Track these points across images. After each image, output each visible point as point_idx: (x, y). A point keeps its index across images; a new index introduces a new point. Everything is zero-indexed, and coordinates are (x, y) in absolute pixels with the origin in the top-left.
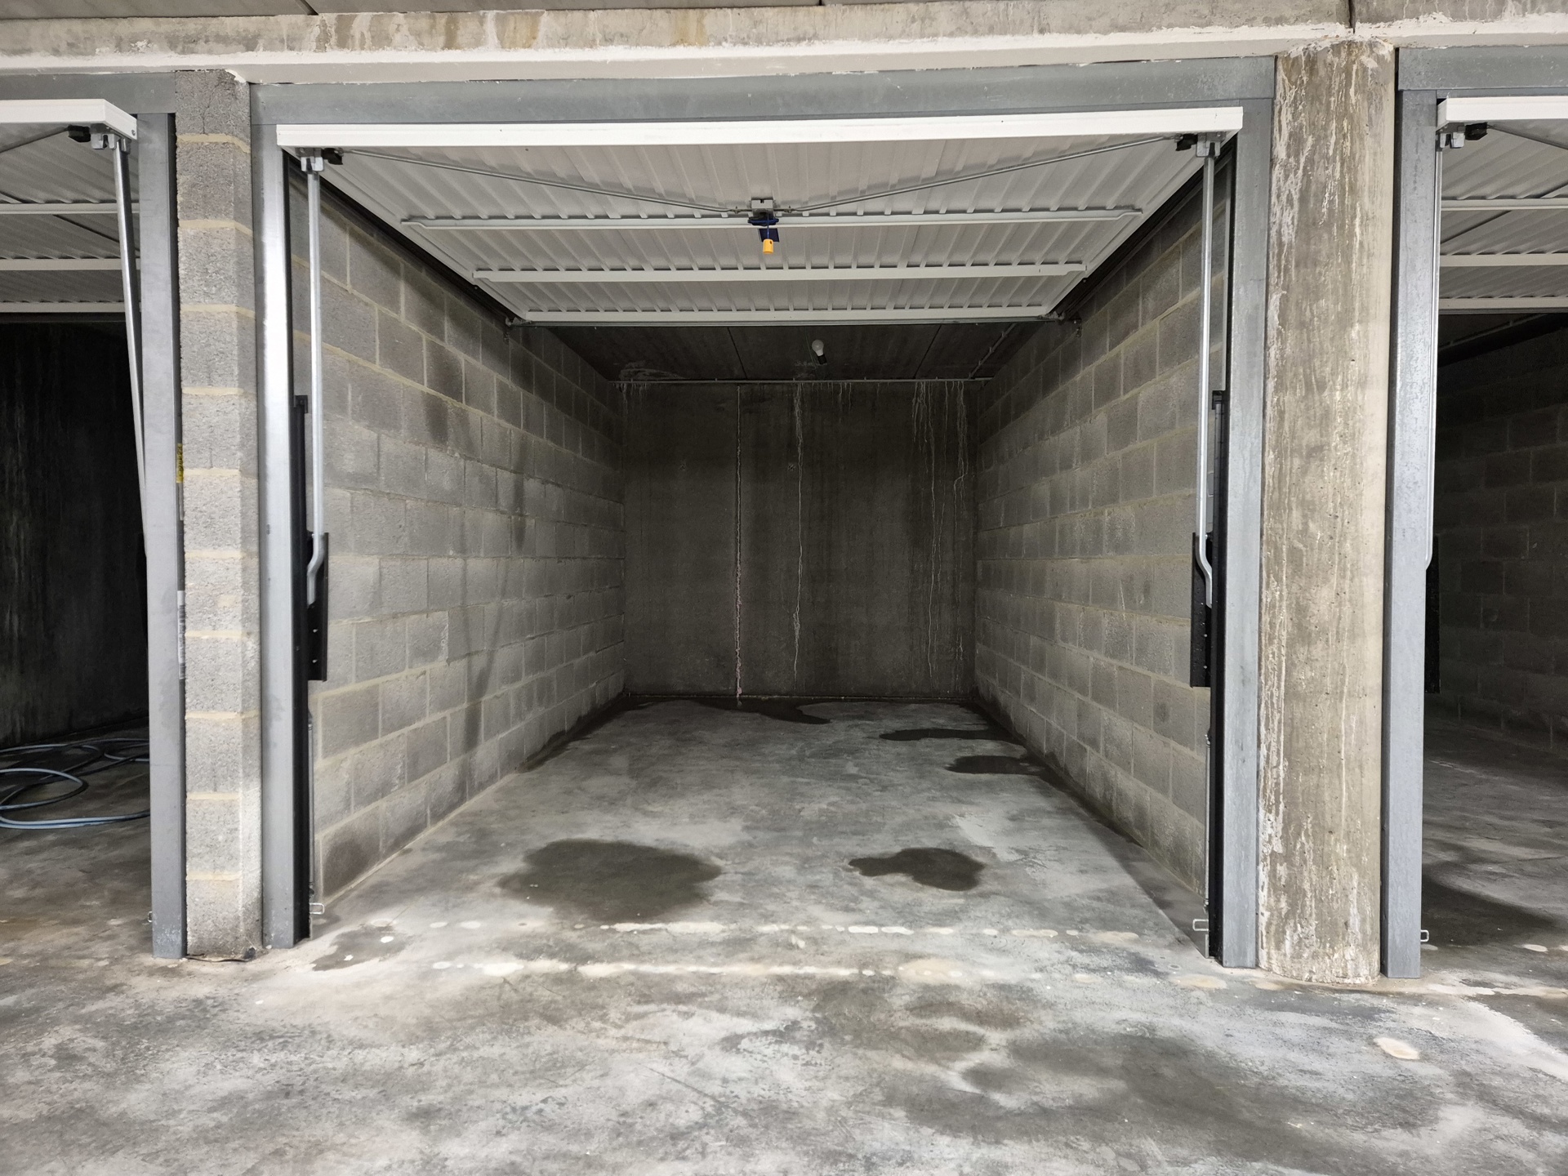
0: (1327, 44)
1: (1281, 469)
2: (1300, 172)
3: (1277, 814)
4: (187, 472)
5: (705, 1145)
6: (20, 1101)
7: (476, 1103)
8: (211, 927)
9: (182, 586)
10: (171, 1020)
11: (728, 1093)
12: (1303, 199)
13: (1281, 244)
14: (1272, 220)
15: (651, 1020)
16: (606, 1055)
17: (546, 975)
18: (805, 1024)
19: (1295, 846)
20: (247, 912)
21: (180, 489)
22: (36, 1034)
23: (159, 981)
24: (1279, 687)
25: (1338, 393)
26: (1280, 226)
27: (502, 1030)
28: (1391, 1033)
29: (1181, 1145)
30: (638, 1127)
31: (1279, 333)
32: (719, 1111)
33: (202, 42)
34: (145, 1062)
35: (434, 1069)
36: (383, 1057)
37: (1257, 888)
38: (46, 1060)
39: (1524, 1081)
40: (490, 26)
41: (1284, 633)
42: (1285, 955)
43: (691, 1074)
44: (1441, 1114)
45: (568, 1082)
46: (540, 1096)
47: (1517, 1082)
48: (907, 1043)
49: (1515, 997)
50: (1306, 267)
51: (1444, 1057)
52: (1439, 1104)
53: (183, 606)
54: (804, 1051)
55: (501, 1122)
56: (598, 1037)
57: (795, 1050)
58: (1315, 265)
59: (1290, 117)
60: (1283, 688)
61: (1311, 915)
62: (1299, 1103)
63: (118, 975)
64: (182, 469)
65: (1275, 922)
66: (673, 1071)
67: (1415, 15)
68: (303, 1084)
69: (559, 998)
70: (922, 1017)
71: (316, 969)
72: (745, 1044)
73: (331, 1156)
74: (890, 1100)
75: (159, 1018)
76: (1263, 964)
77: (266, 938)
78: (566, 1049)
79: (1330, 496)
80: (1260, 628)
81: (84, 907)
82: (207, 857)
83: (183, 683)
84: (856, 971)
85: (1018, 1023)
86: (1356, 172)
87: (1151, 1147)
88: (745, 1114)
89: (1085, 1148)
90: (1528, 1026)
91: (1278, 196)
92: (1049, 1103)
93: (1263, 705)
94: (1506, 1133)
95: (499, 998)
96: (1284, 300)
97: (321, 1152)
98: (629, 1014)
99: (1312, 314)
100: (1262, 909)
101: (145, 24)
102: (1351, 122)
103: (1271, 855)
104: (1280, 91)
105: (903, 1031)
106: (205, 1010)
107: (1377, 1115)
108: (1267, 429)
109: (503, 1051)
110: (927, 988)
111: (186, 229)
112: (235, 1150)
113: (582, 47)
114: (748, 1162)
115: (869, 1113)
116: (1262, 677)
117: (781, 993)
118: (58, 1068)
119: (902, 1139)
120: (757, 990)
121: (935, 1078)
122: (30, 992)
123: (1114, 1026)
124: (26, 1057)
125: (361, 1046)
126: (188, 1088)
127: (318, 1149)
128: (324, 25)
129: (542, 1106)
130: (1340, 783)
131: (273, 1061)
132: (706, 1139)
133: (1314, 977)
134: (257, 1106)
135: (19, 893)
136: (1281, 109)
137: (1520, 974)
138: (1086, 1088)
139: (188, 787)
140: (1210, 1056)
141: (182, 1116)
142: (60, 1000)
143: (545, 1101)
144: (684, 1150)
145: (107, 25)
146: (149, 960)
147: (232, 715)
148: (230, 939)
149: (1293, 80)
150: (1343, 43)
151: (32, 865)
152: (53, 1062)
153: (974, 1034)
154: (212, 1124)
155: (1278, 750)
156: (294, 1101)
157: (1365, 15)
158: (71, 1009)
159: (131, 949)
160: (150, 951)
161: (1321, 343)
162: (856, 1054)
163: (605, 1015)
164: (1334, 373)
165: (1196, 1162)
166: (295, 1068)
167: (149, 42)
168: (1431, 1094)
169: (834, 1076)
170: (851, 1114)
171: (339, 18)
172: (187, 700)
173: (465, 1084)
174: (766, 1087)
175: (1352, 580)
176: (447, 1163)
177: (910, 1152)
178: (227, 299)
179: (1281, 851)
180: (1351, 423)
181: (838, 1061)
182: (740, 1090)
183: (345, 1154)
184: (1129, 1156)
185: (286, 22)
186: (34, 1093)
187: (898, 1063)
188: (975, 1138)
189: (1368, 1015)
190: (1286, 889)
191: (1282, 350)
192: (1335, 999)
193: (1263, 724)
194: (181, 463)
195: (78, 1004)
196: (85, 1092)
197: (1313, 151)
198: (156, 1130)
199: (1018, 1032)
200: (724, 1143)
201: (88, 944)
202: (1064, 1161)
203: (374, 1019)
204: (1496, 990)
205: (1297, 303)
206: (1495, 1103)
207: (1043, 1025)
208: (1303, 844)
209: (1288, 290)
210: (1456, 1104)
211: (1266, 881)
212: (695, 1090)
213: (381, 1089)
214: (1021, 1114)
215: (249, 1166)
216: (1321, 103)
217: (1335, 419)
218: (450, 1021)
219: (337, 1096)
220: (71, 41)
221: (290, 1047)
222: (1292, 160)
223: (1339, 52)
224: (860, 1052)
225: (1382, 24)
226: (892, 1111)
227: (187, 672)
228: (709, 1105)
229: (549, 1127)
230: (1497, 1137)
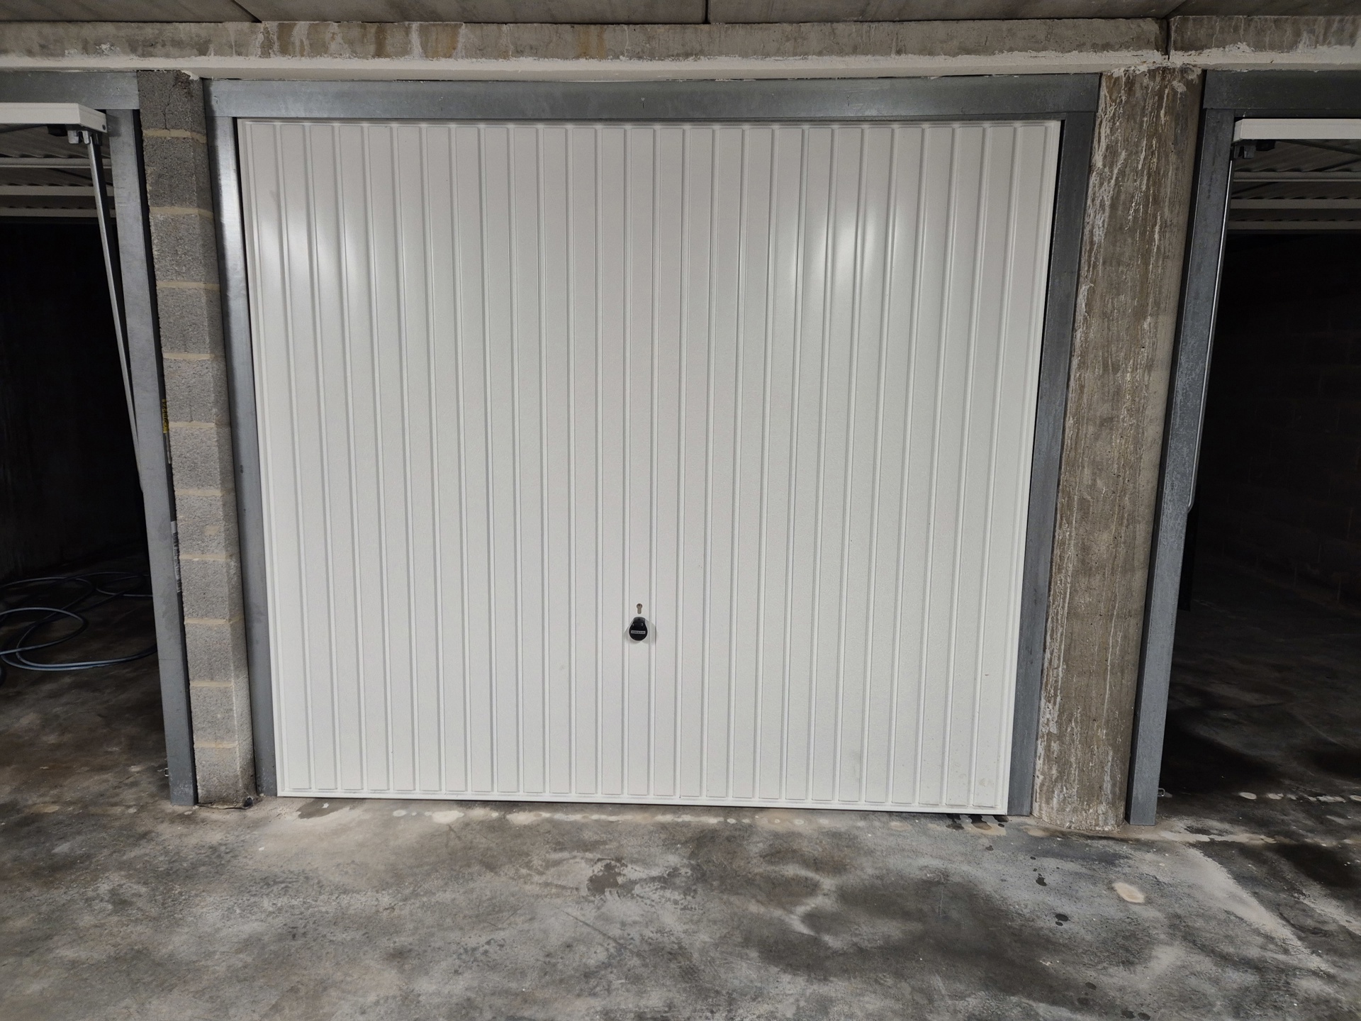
0: (1144, 68)
1: (1078, 433)
2: (1113, 182)
3: (1055, 704)
4: (171, 424)
5: (610, 983)
6: (91, 943)
7: (437, 945)
8: (216, 782)
9: (174, 517)
10: (194, 866)
11: (626, 935)
12: (1113, 206)
13: (1092, 243)
14: (1087, 220)
15: (565, 867)
16: (533, 900)
17: (481, 823)
18: (683, 871)
19: (1066, 730)
20: (244, 770)
21: (166, 439)
22: (92, 880)
23: (179, 829)
24: (1063, 608)
25: (1128, 374)
26: (1093, 227)
27: (452, 876)
28: (1128, 879)
29: (960, 982)
30: (560, 967)
31: (1085, 319)
32: (619, 950)
33: (159, 46)
34: (181, 907)
35: (403, 912)
36: (361, 902)
37: (1036, 756)
38: (104, 904)
39: (1220, 922)
40: (415, 37)
41: (1071, 566)
42: (1052, 808)
43: (597, 918)
44: (1154, 953)
45: (505, 925)
46: (484, 939)
47: (1214, 923)
48: (760, 889)
49: (1225, 844)
50: (1111, 265)
51: (1163, 901)
52: (1154, 944)
53: (177, 533)
54: (682, 896)
55: (457, 962)
56: (525, 883)
57: (676, 896)
58: (1119, 265)
59: (1108, 131)
60: (1066, 608)
61: (1074, 781)
62: (1048, 944)
63: (146, 824)
64: (167, 421)
65: (1046, 784)
66: (584, 915)
67: (1222, 44)
68: (305, 927)
69: (493, 845)
70: (772, 863)
71: (301, 816)
72: (637, 890)
73: (333, 993)
74: (747, 942)
75: (185, 865)
76: (1036, 813)
77: (260, 789)
78: (501, 894)
79: (1116, 459)
80: (1052, 559)
81: (107, 753)
82: (209, 730)
83: (180, 595)
84: (721, 819)
85: (845, 870)
86: (1160, 185)
87: (938, 982)
88: (639, 955)
89: (889, 984)
90: (1231, 871)
91: (1093, 200)
92: (865, 944)
93: (1050, 620)
94: (1199, 970)
95: (447, 846)
96: (1092, 291)
97: (325, 989)
98: (548, 861)
99: (1113, 307)
100: (1037, 773)
101: (109, 28)
102: (1159, 141)
103: (1048, 734)
104: (1102, 105)
105: (758, 877)
106: (219, 856)
107: (1106, 954)
108: (1070, 398)
109: (453, 896)
110: (776, 835)
111: (157, 214)
112: (261, 987)
113: (496, 58)
114: (642, 997)
115: (731, 954)
116: (1051, 598)
117: (664, 840)
118: (115, 912)
119: (755, 977)
120: (646, 837)
121: (781, 921)
122: (79, 838)
123: (917, 873)
124: (89, 901)
125: (345, 892)
126: (218, 930)
127: (323, 986)
128: (267, 32)
129: (487, 947)
130: (1105, 685)
131: (279, 905)
132: (612, 977)
133: (1073, 825)
134: (272, 948)
135: (52, 739)
136: (1101, 122)
137: (1233, 822)
138: (891, 929)
139: (191, 677)
140: (988, 899)
141: (216, 957)
142: (105, 847)
143: (488, 943)
144: (595, 987)
145: (73, 29)
146: (169, 807)
147: (222, 622)
148: (232, 792)
149: (1114, 98)
150: (1159, 68)
151: (58, 710)
152: (110, 907)
153: (812, 879)
154: (240, 965)
155: (1059, 656)
156: (300, 942)
157: (1179, 45)
158: (114, 856)
159: (152, 796)
160: (168, 797)
161: (1118, 331)
162: (721, 899)
163: (530, 861)
164: (1127, 358)
165: (969, 996)
166: (297, 912)
167: (112, 45)
168: (1149, 935)
169: (705, 919)
170: (718, 955)
171: (281, 26)
172: (185, 609)
173: (428, 928)
174: (654, 930)
175: (1127, 527)
176: (421, 999)
177: (760, 988)
178: (195, 277)
179: (1055, 732)
180: (1137, 399)
181: (709, 905)
182: (634, 932)
183: (343, 991)
184: (921, 991)
185: (233, 29)
186: (101, 935)
187: (754, 908)
188: (809, 976)
189: (1110, 860)
190: (1058, 760)
191: (1086, 334)
192: (1087, 845)
193: (1049, 634)
194: (166, 416)
195: (119, 851)
196: (140, 934)
197: (1125, 165)
198: (199, 970)
199: (845, 878)
200: (623, 981)
201: (117, 790)
202: (873, 996)
203: (353, 866)
204: (1212, 836)
205: (1102, 295)
206: (1194, 943)
207: (865, 872)
208: (1072, 728)
209: (1094, 283)
210: (1167, 944)
211: (1043, 753)
212: (600, 932)
213: (365, 931)
214: (844, 954)
215: (274, 1002)
216: (1135, 122)
217: (1125, 396)
218: (411, 868)
219: (332, 938)
220: (43, 42)
221: (291, 892)
222: (1107, 170)
223: (1155, 77)
224: (725, 897)
225: (1193, 52)
226: (748, 951)
227: (183, 587)
228: (612, 947)
229: (494, 967)
230: (1192, 974)
